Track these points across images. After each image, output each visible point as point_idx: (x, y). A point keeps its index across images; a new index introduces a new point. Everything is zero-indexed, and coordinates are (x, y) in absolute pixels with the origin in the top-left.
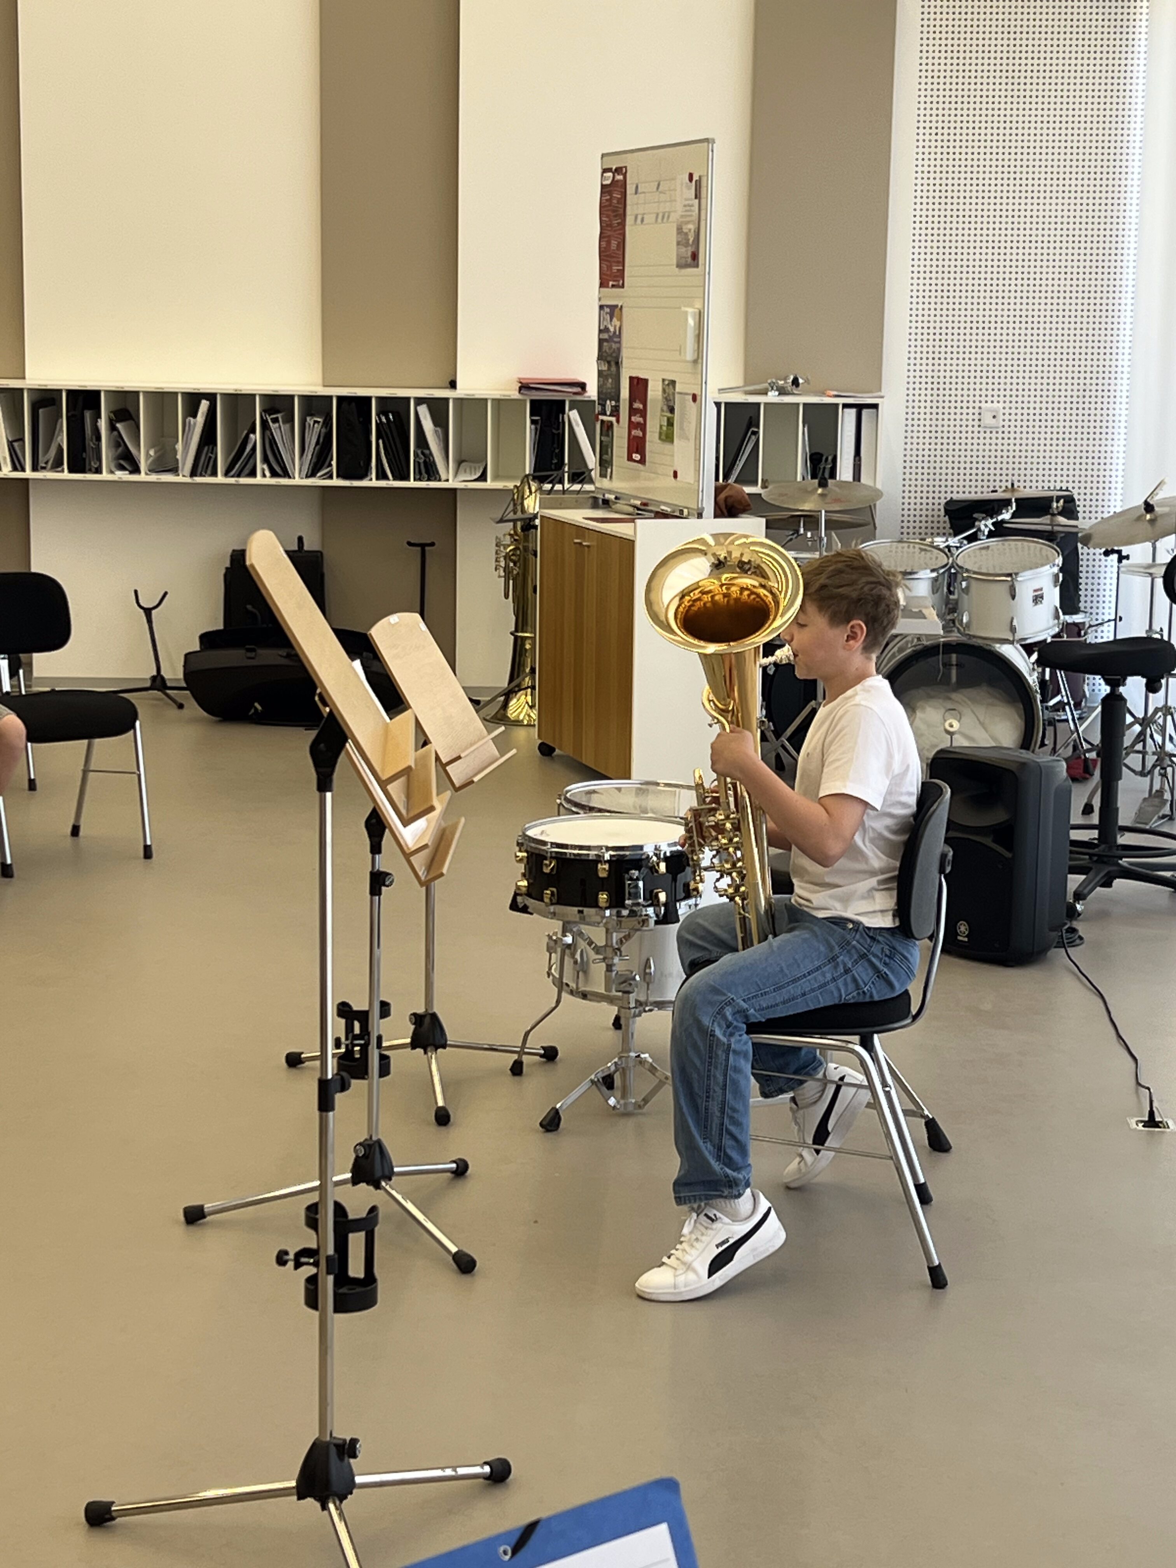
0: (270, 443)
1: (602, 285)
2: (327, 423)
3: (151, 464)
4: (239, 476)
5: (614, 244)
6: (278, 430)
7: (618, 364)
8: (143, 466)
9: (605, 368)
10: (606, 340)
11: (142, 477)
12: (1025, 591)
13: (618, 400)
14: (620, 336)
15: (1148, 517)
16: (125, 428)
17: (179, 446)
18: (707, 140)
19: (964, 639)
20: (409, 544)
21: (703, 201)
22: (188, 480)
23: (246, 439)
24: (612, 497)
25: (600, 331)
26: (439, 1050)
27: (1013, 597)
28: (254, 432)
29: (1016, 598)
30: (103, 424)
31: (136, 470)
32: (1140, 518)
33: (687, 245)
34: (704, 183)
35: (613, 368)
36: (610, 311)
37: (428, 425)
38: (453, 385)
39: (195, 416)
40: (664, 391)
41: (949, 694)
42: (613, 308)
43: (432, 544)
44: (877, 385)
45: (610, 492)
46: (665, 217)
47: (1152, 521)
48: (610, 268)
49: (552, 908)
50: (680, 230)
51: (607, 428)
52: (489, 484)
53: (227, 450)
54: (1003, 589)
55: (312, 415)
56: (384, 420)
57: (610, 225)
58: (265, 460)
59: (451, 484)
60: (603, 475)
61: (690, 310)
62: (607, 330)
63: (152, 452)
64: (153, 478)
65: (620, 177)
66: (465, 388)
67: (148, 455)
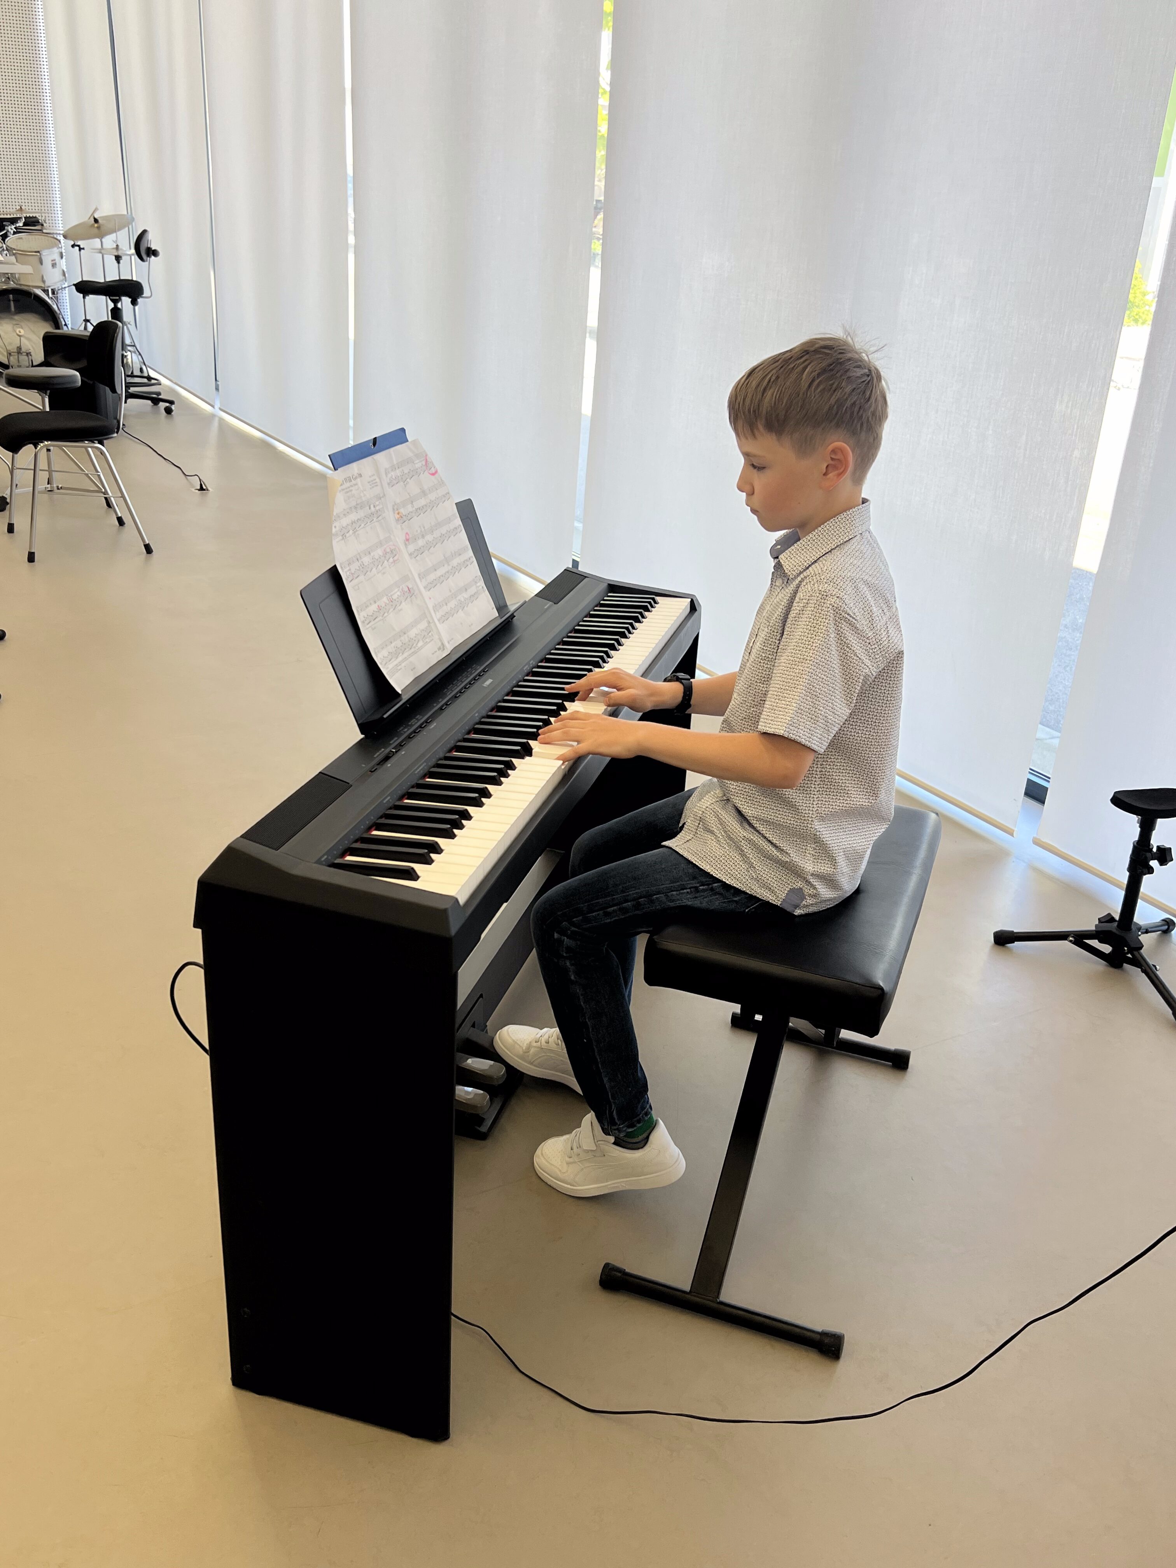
12: (47, 261)
15: (96, 225)
19: (18, 287)
27: (41, 263)
29: (43, 264)
32: (92, 226)
41: (13, 317)
47: (98, 228)
54: (35, 260)
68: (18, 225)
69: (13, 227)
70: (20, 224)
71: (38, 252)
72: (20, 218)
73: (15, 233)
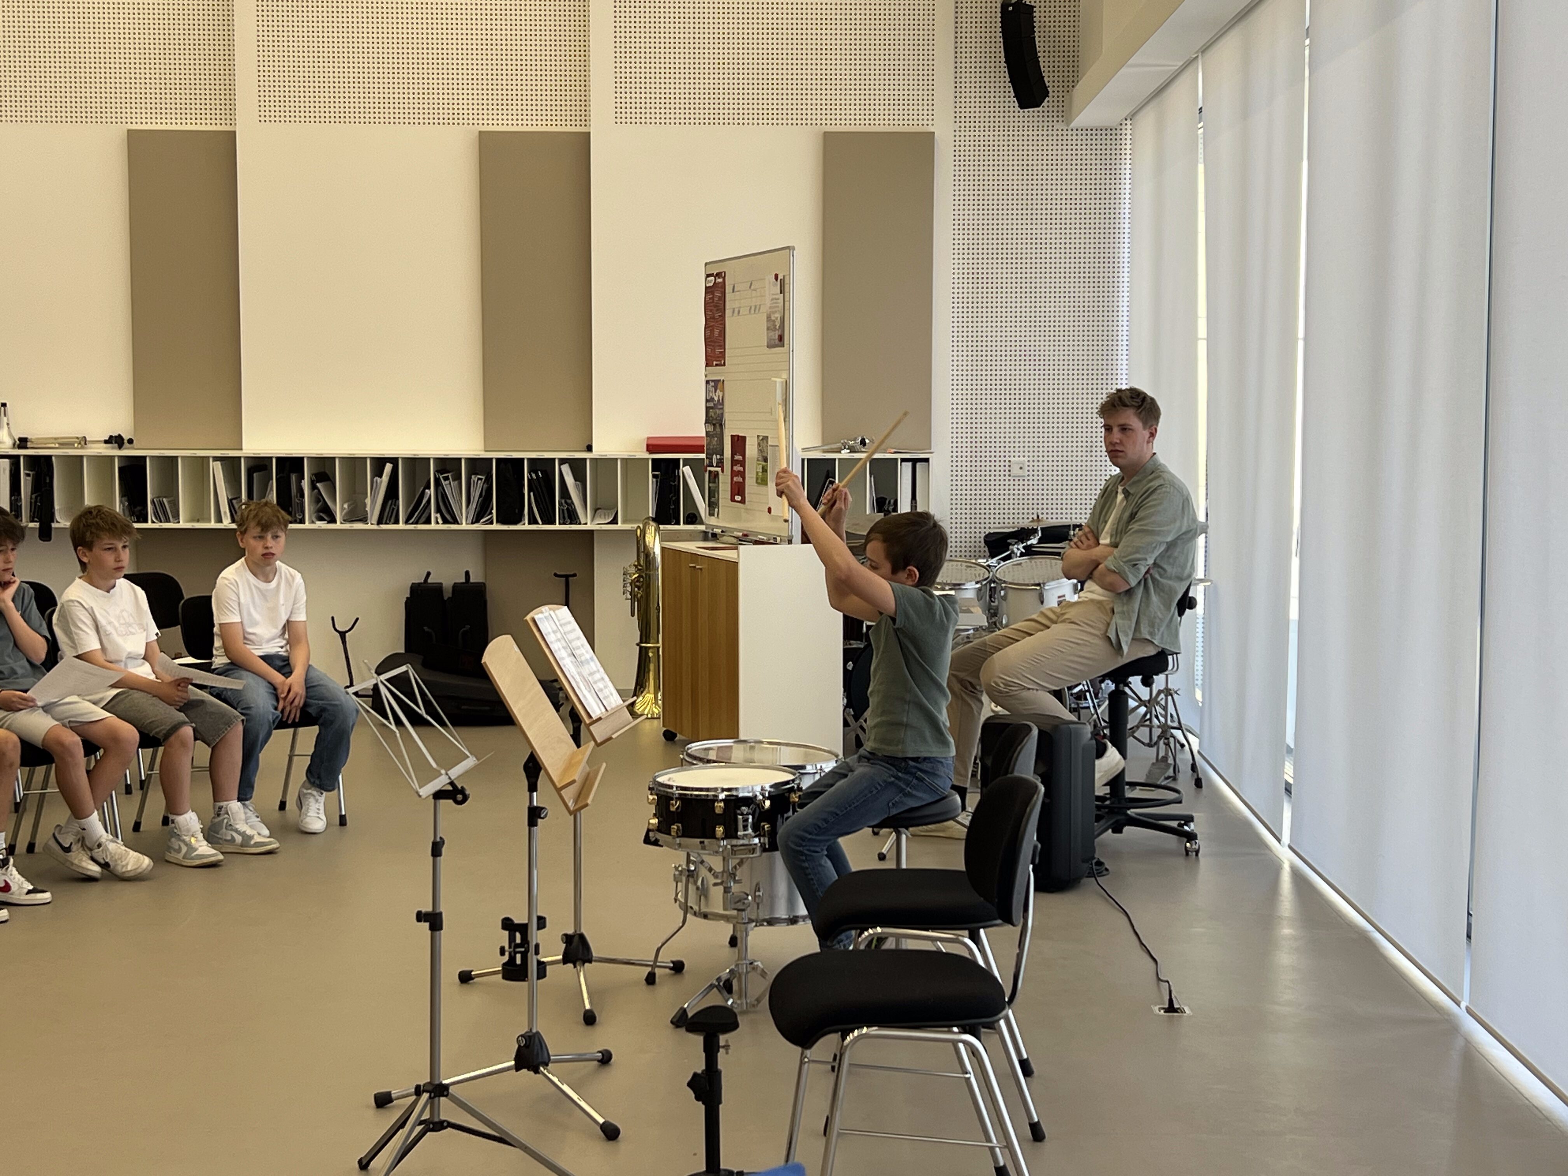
0: (442, 498)
1: (707, 365)
2: (489, 479)
3: (346, 514)
4: (417, 523)
5: (716, 332)
6: (449, 487)
7: (721, 426)
8: (338, 518)
9: (710, 428)
10: (712, 408)
11: (338, 526)
13: (722, 453)
14: (722, 404)
16: (325, 487)
17: (368, 501)
18: (788, 248)
20: (556, 575)
21: (787, 295)
22: (375, 527)
23: (423, 494)
24: (718, 531)
25: (707, 401)
26: (587, 965)
28: (429, 488)
30: (306, 484)
31: (333, 520)
33: (775, 329)
34: (787, 281)
35: (718, 429)
36: (714, 385)
37: (569, 480)
38: (589, 448)
39: (381, 476)
40: (759, 445)
42: (716, 382)
43: (575, 575)
44: (927, 445)
45: (717, 527)
46: (756, 309)
48: (713, 351)
49: (678, 840)
50: (769, 318)
51: (714, 477)
52: (620, 526)
53: (407, 504)
54: (1034, 596)
55: (477, 474)
56: (534, 476)
57: (713, 318)
58: (438, 510)
59: (589, 526)
60: (711, 514)
61: (778, 380)
62: (712, 399)
63: (346, 506)
64: (347, 526)
65: (720, 280)
66: (599, 450)
67: (342, 509)
68: (1029, 543)
69: (1021, 546)
70: (1034, 541)
71: (1039, 585)
72: (1034, 531)
73: (1022, 555)
